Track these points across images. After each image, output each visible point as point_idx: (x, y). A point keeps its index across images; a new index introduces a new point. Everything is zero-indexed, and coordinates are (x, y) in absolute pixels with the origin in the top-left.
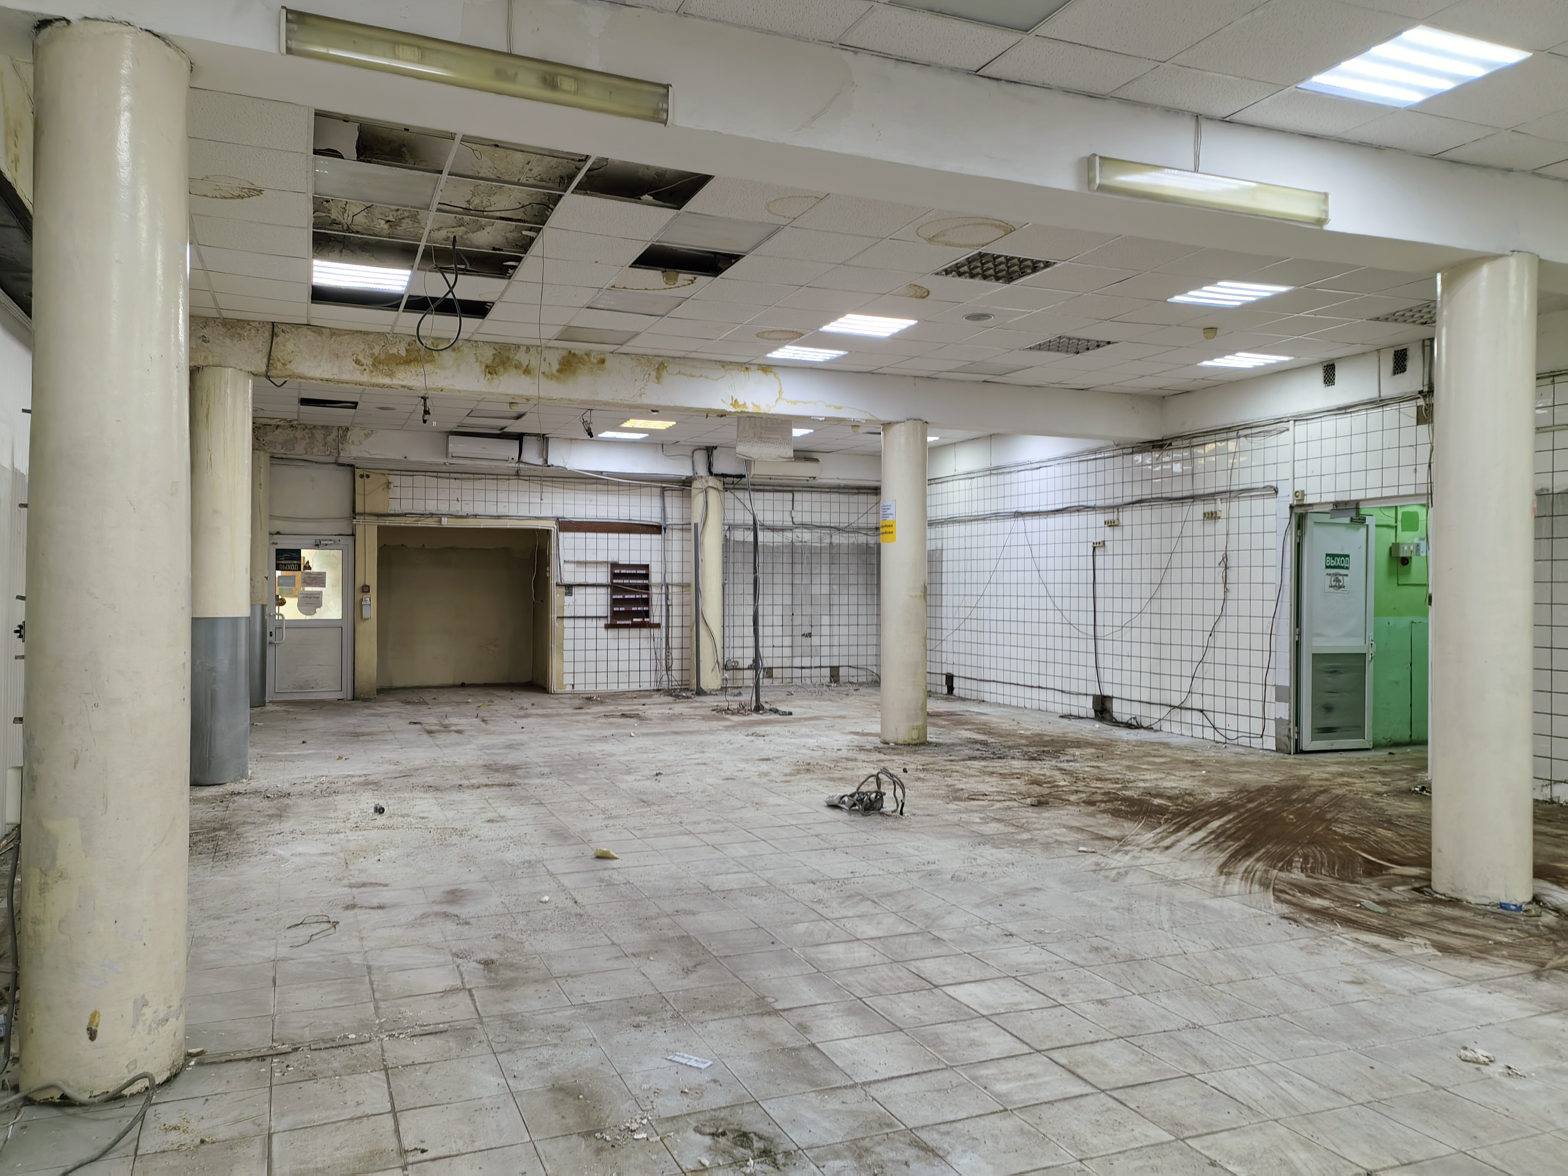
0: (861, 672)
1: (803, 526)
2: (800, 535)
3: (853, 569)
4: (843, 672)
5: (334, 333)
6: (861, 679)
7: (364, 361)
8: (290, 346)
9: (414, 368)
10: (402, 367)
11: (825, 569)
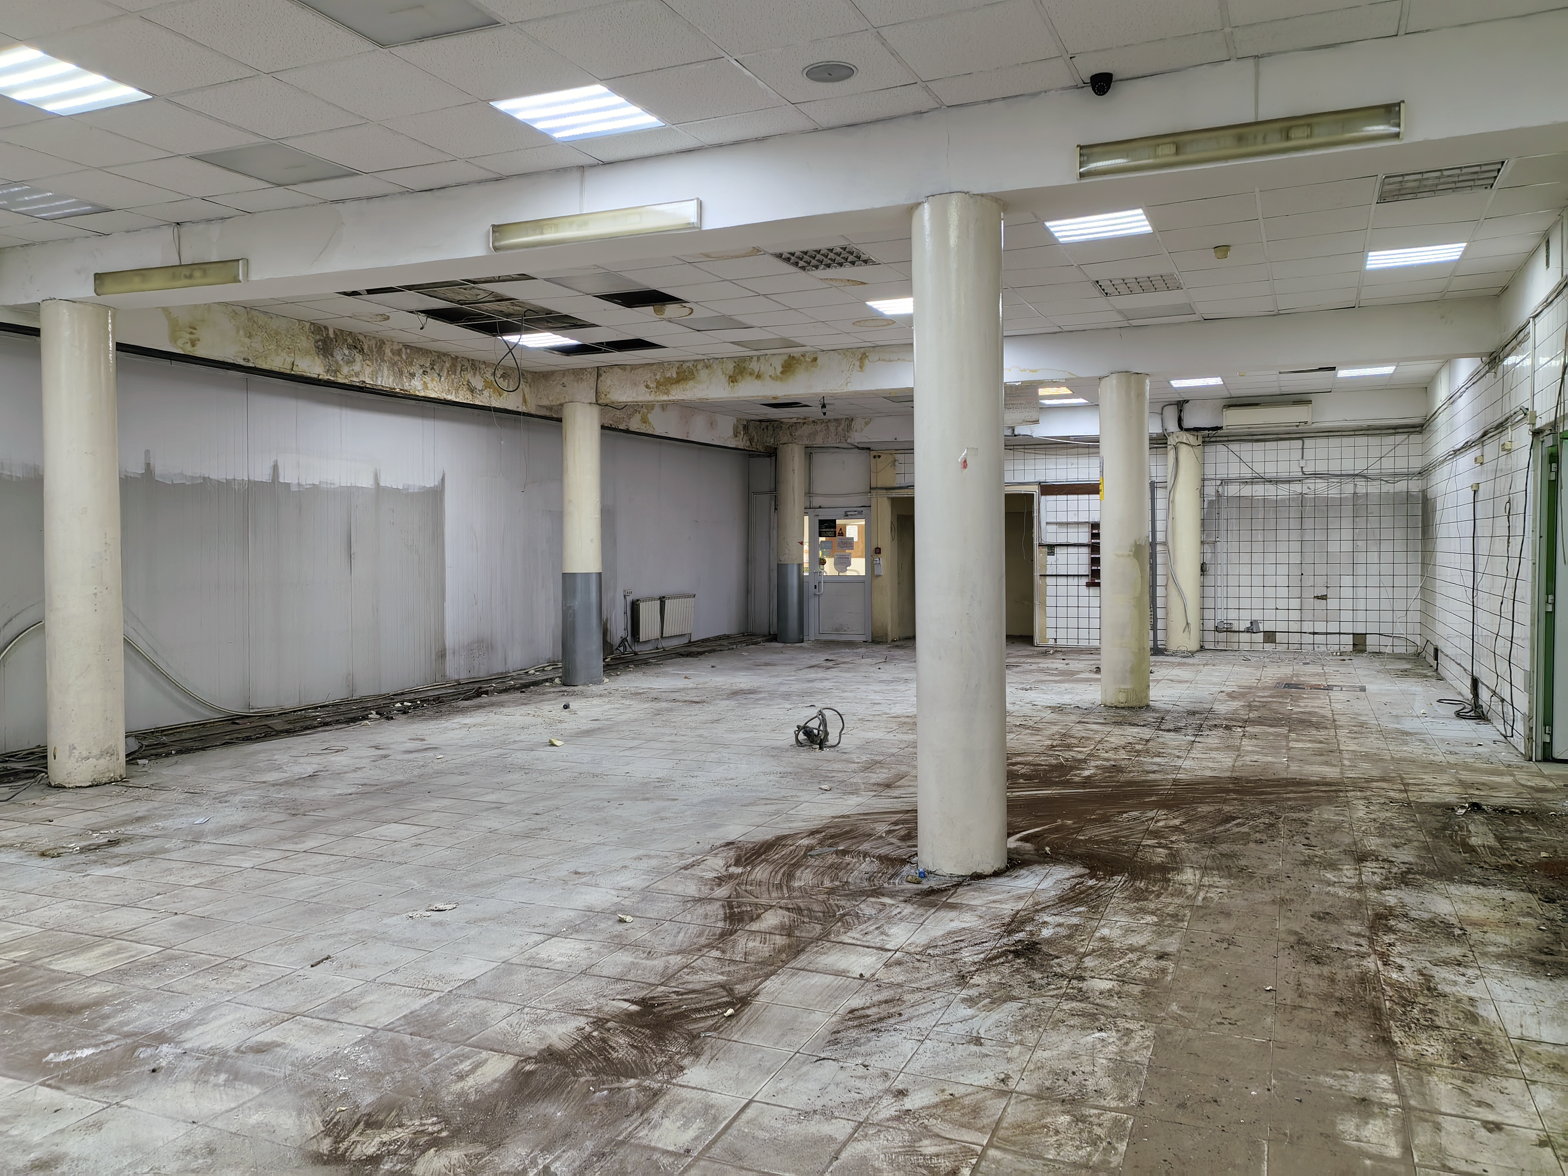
0: (1397, 642)
1: (1316, 475)
2: (1312, 486)
3: (1387, 522)
4: (1370, 640)
5: (634, 367)
6: (1397, 650)
7: (651, 386)
8: (609, 382)
9: (681, 386)
10: (674, 386)
11: (1347, 523)
